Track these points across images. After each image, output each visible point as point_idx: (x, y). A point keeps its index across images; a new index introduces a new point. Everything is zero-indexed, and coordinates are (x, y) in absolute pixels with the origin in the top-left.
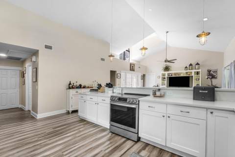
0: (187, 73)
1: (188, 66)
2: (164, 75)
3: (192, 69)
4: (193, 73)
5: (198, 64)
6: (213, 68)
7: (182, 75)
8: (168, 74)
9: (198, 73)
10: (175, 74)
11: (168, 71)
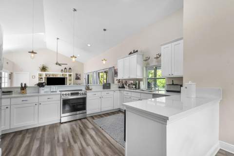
0: (63, 75)
1: (63, 70)
2: (40, 75)
3: (66, 72)
4: (67, 75)
5: (70, 69)
6: (79, 73)
7: (59, 76)
8: (46, 74)
9: (70, 75)
10: (53, 75)
11: (45, 71)
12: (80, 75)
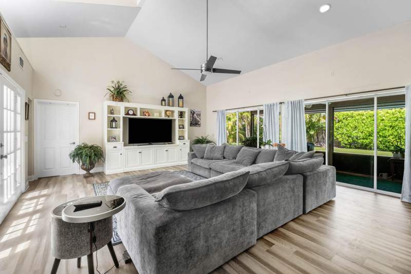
0: (166, 112)
1: (166, 99)
4: (176, 114)
7: (156, 116)
8: (125, 108)
9: (181, 114)
10: (143, 112)
11: (122, 100)
12: (199, 115)
